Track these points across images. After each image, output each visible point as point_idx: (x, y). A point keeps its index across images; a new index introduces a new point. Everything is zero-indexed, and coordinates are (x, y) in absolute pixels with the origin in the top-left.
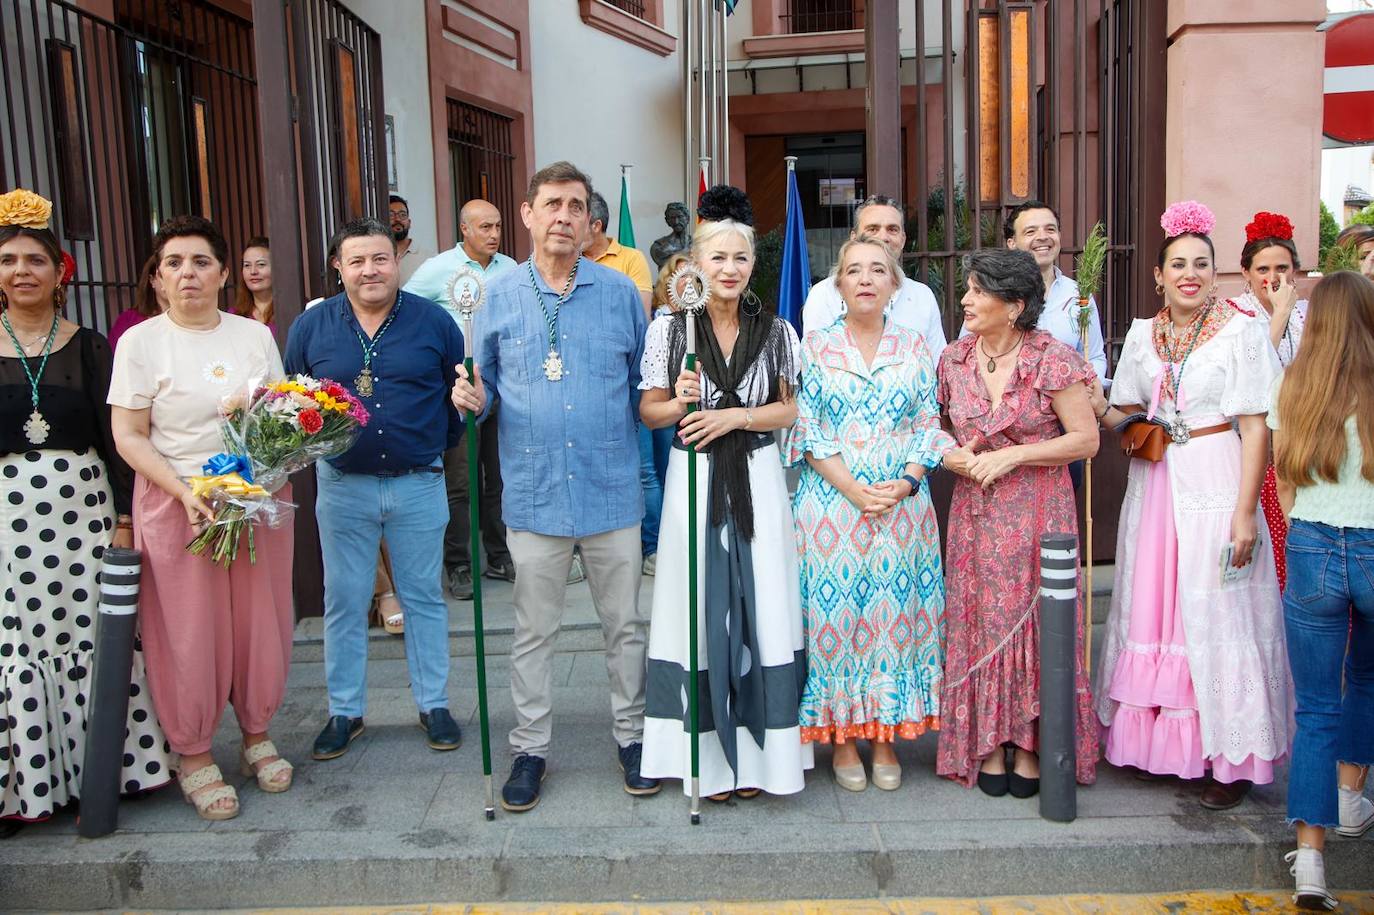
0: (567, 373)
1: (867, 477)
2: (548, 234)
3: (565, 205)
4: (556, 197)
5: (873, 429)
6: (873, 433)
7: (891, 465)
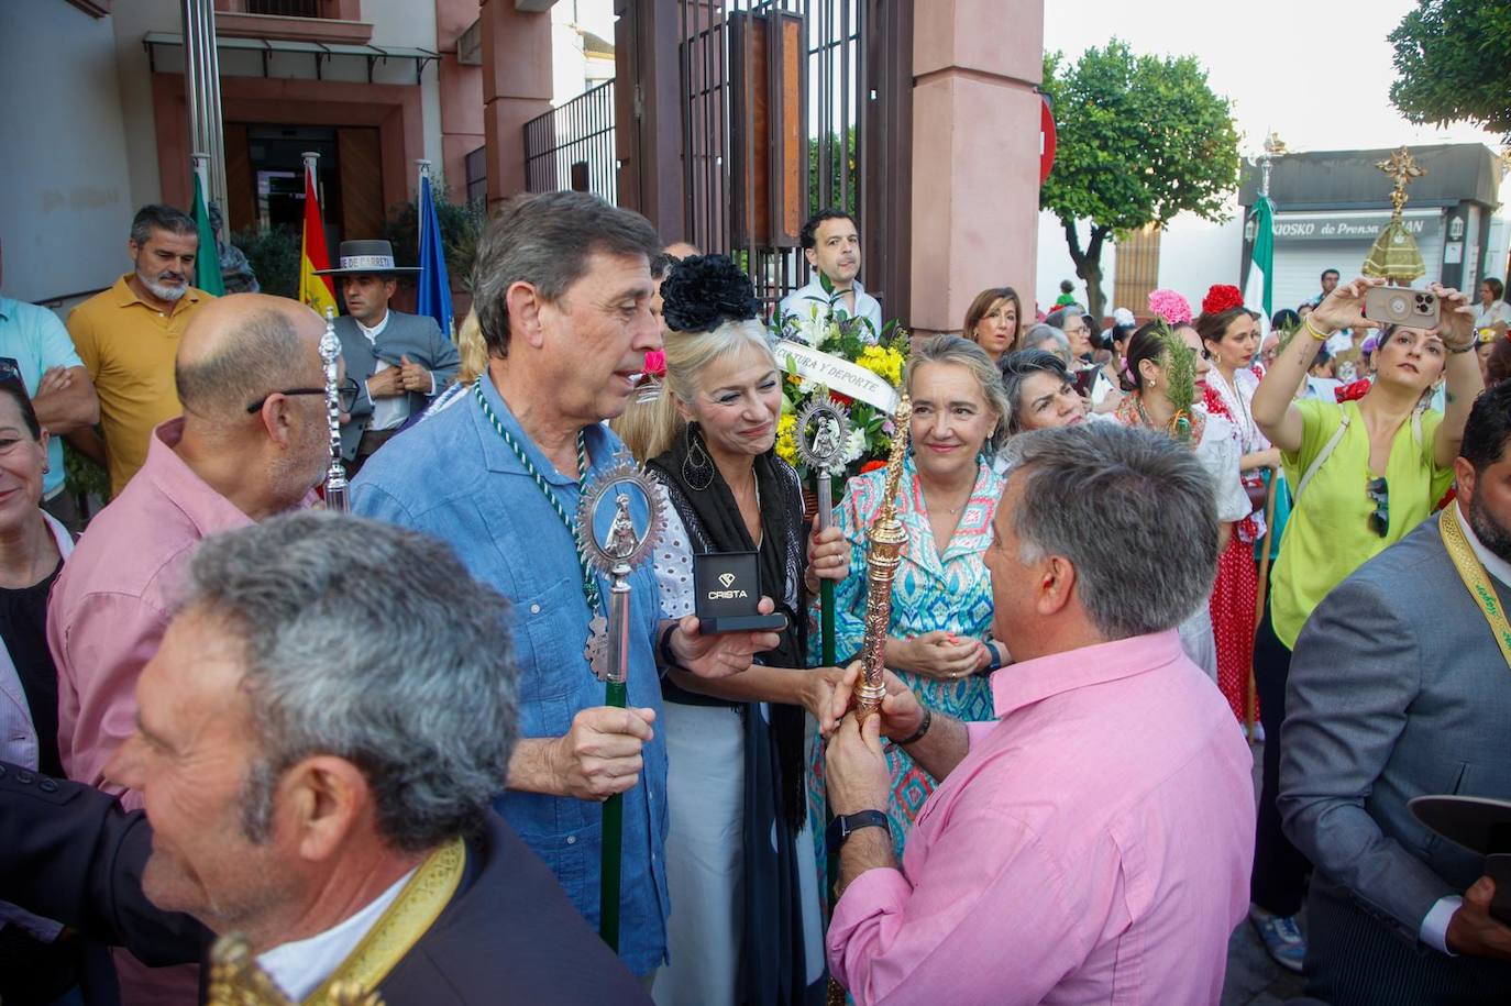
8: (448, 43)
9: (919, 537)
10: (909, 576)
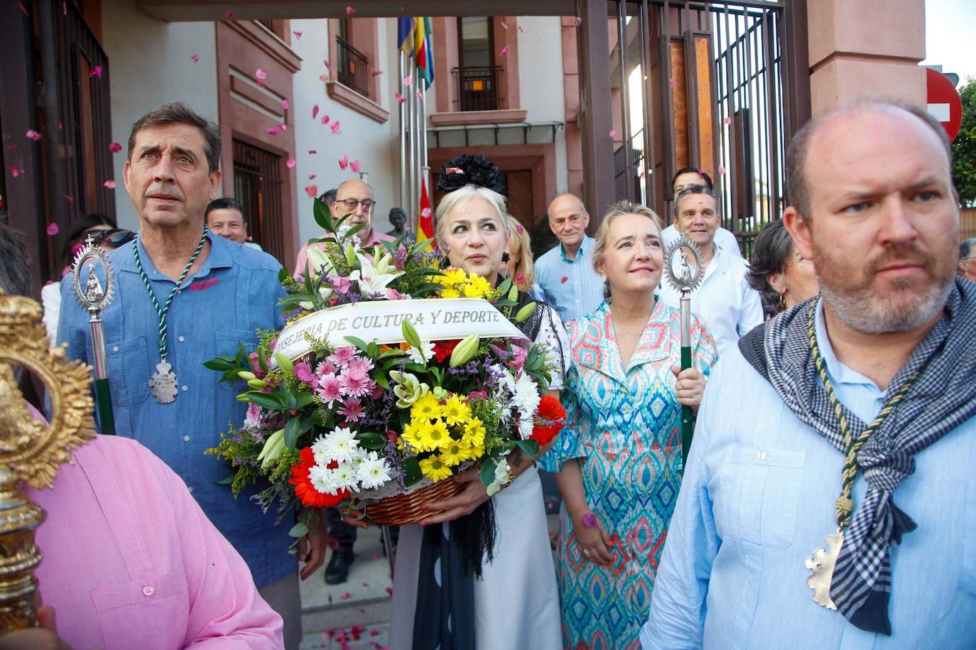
0: (185, 388)
1: (619, 495)
2: (146, 197)
3: (165, 157)
4: (154, 145)
5: (626, 440)
6: (626, 445)
7: (650, 483)
8: (571, 116)
9: (608, 354)
10: (601, 384)
